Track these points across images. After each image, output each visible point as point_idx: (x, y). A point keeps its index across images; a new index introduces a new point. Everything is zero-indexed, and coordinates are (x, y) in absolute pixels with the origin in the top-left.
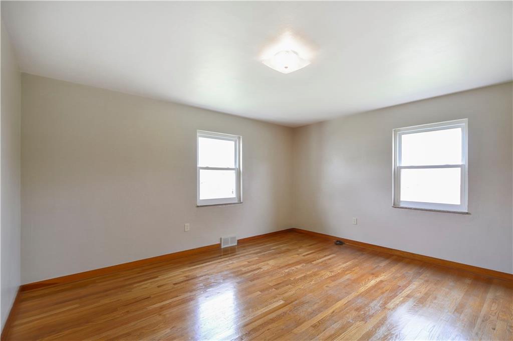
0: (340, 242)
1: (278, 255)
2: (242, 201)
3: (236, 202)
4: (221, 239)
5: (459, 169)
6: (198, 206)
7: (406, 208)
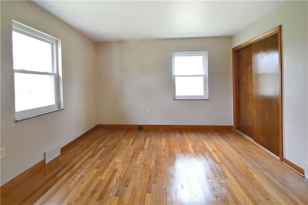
0: (140, 128)
1: (114, 151)
2: (62, 107)
3: (56, 109)
4: (45, 154)
5: (202, 78)
6: (17, 121)
7: (181, 100)
